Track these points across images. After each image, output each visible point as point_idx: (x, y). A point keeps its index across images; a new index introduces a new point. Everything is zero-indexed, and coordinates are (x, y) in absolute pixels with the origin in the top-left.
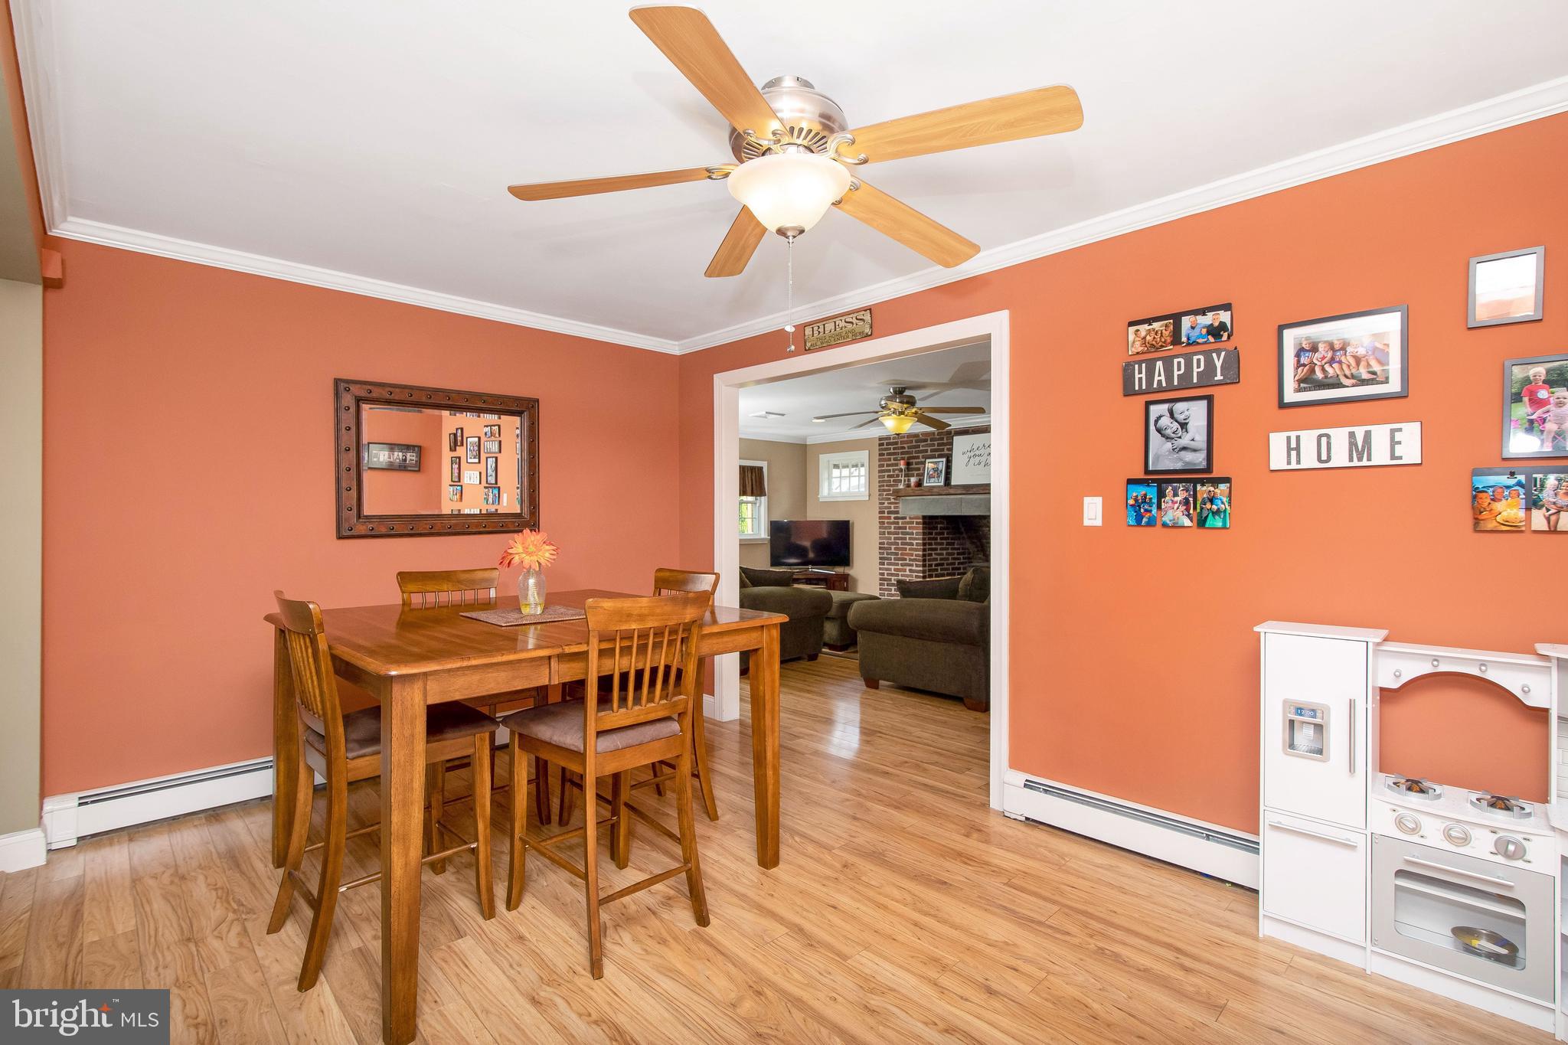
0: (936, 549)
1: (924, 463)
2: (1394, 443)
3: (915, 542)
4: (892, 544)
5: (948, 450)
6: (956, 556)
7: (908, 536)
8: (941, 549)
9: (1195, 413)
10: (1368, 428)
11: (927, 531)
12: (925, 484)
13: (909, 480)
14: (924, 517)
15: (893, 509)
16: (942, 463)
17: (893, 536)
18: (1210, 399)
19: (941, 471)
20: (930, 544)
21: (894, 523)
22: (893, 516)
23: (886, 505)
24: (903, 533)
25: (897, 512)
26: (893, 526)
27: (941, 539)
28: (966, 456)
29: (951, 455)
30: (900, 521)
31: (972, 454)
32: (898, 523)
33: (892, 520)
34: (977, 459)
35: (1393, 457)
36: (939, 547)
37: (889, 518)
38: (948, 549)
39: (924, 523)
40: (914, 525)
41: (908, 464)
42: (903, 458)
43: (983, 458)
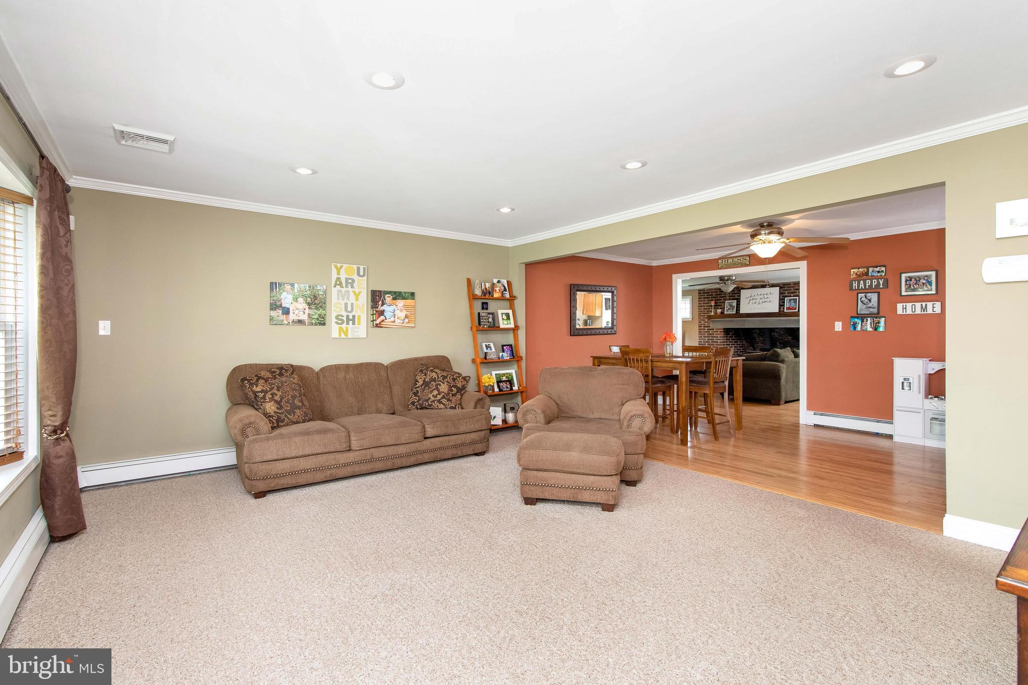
0: (729, 345)
1: (724, 302)
2: (933, 307)
3: (719, 341)
4: (706, 342)
5: (738, 296)
6: (738, 348)
7: (715, 339)
8: (732, 345)
9: (874, 297)
10: (926, 303)
11: (725, 336)
12: (725, 313)
13: (717, 311)
14: (724, 329)
15: (706, 325)
16: (734, 303)
17: (706, 339)
18: (879, 293)
19: (734, 307)
20: (727, 342)
21: (706, 332)
22: (706, 328)
23: (703, 323)
24: (712, 337)
25: (709, 327)
26: (706, 334)
27: (732, 339)
28: (748, 300)
29: (740, 299)
30: (711, 331)
31: (751, 298)
32: (709, 332)
33: (706, 330)
34: (754, 301)
35: (933, 311)
36: (731, 343)
37: (705, 329)
38: (735, 344)
39: (724, 332)
40: (719, 333)
41: (715, 303)
42: (712, 300)
43: (758, 301)
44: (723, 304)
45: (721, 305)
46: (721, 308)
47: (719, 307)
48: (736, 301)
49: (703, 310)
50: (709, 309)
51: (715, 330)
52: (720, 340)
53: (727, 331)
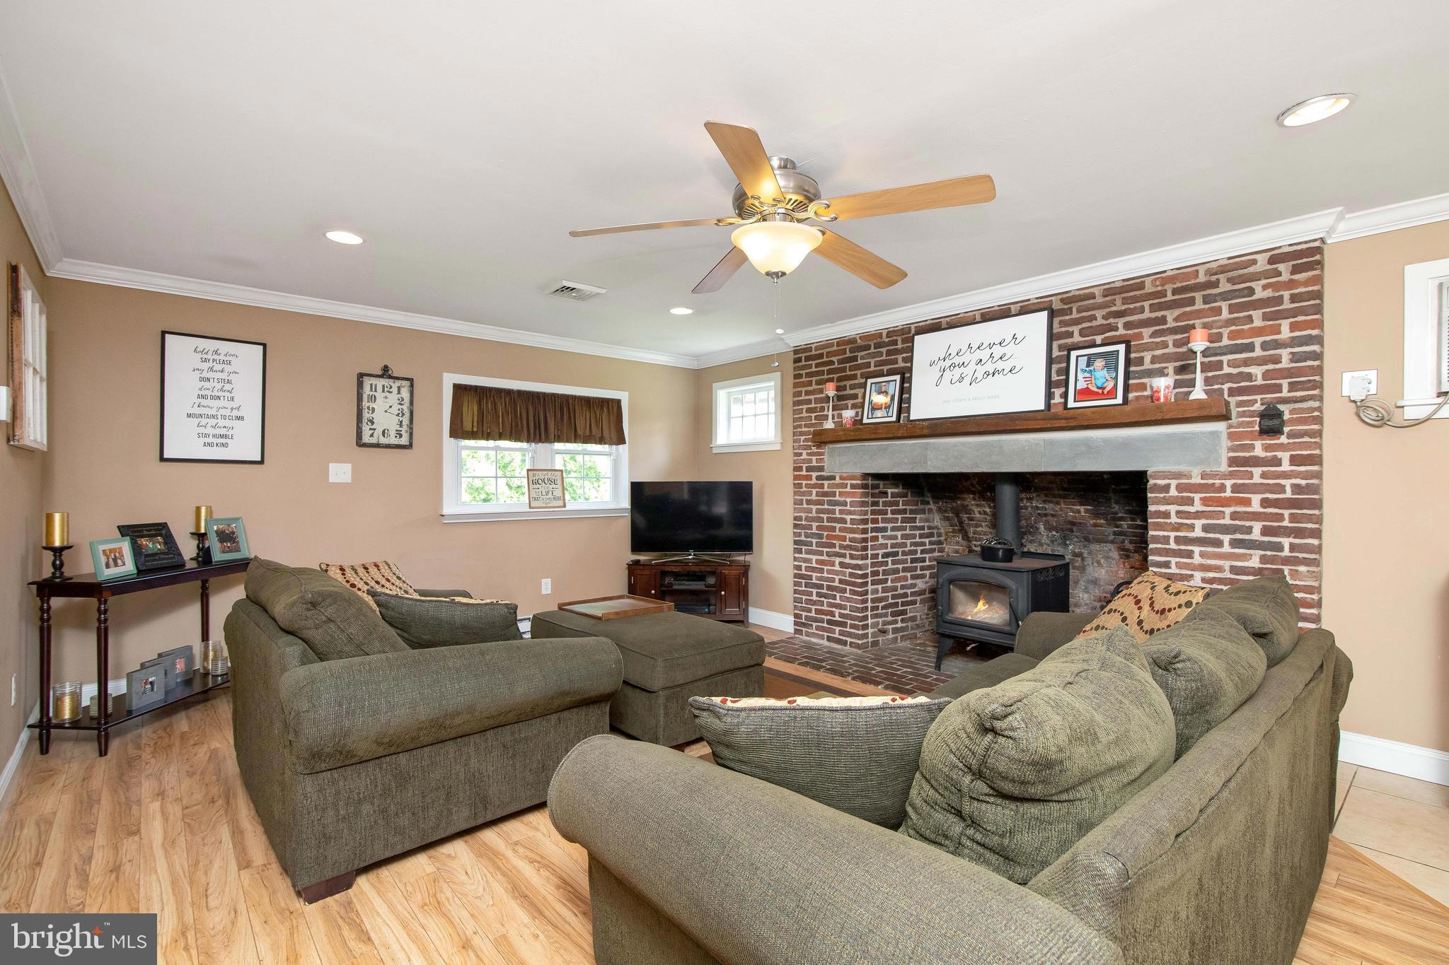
0: (884, 530)
1: (864, 386)
3: (848, 518)
4: (813, 519)
5: (905, 360)
6: (918, 540)
7: (837, 508)
8: (893, 529)
11: (870, 500)
12: (865, 421)
13: (840, 416)
14: (865, 476)
15: (814, 464)
16: (894, 386)
17: (814, 508)
19: (893, 399)
20: (875, 521)
21: (814, 486)
22: (814, 474)
23: (804, 456)
24: (830, 503)
25: (821, 469)
26: (814, 491)
27: (893, 512)
28: (936, 368)
29: (910, 370)
30: (826, 483)
31: (948, 363)
32: (822, 486)
33: (814, 481)
34: (956, 375)
36: (890, 525)
37: (809, 478)
38: (904, 529)
39: (865, 486)
40: (848, 489)
41: (838, 389)
42: (831, 380)
43: (968, 371)
44: (860, 392)
45: (855, 397)
46: (854, 406)
47: (850, 402)
48: (898, 377)
49: (805, 414)
50: (822, 409)
51: (838, 480)
52: (850, 513)
53: (877, 482)
